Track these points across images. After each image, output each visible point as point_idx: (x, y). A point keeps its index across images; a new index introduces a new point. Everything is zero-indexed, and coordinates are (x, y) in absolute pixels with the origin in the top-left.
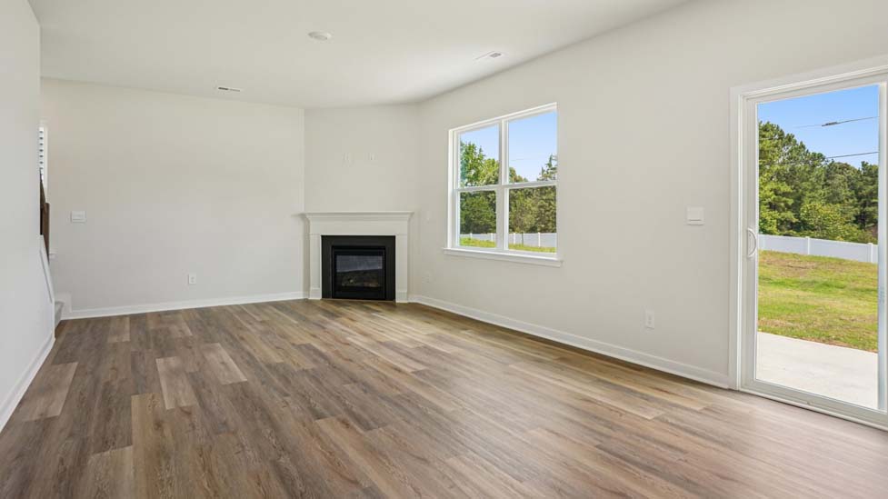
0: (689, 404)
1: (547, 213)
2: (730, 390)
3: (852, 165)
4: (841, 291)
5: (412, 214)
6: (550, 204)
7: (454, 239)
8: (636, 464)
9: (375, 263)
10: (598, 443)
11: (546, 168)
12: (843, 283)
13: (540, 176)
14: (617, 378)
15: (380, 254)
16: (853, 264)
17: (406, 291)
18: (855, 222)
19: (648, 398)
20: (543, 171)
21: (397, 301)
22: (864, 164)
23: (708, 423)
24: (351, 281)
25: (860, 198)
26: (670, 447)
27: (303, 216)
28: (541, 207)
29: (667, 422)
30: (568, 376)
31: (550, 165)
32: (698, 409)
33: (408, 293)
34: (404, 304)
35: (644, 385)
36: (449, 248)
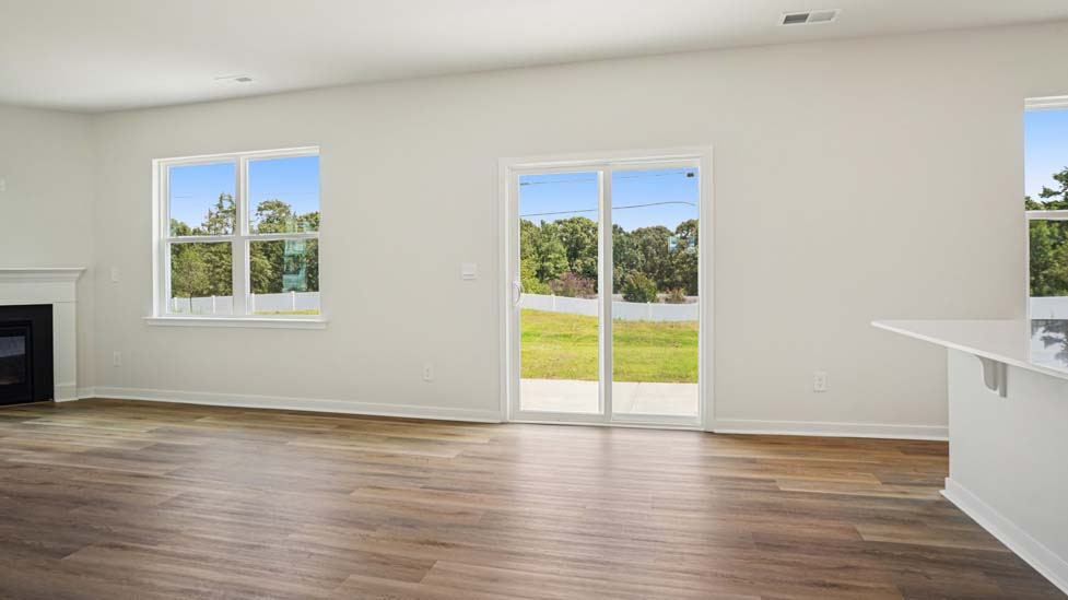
0: (477, 440)
1: (218, 270)
2: (502, 423)
3: (534, 223)
4: (538, 339)
5: (84, 272)
6: (222, 258)
7: (164, 305)
8: (460, 490)
9: (16, 347)
10: (421, 485)
11: (215, 210)
12: (539, 331)
13: (206, 221)
14: (406, 432)
15: (21, 335)
16: (544, 314)
17: (74, 384)
18: (537, 276)
19: (441, 443)
20: (211, 214)
21: (58, 401)
22: (543, 223)
23: (498, 449)
25: (540, 255)
26: (479, 472)
28: (208, 261)
29: (466, 457)
30: (357, 440)
31: (220, 207)
32: (486, 442)
33: (78, 386)
34: (75, 402)
35: (433, 433)
36: (155, 315)
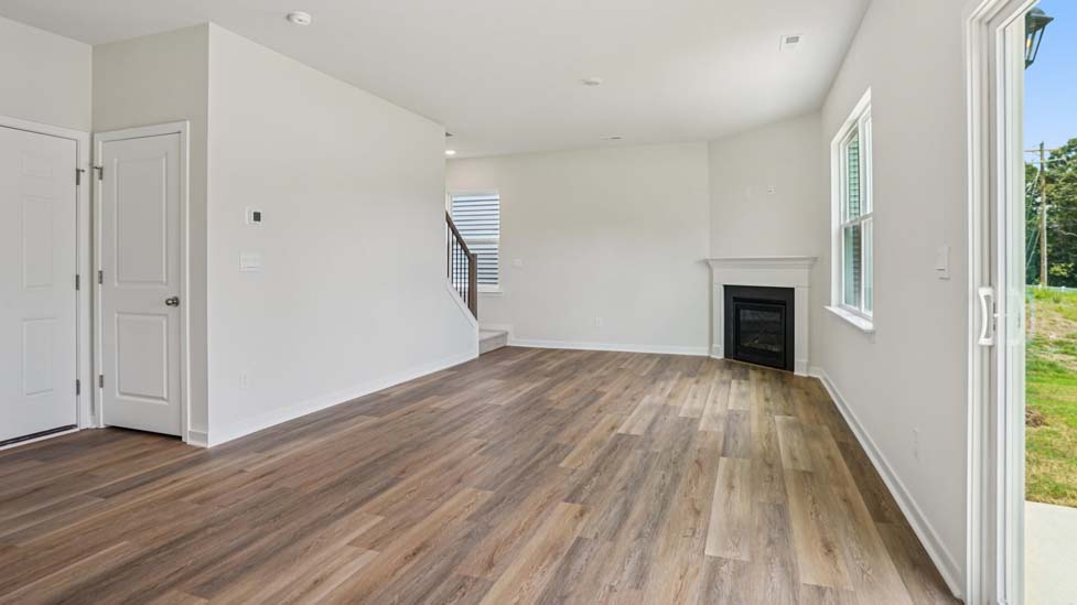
5: (815, 259)
7: (840, 295)
15: (779, 310)
17: (806, 361)
21: (795, 373)
24: (756, 342)
27: (706, 263)
34: (802, 378)
